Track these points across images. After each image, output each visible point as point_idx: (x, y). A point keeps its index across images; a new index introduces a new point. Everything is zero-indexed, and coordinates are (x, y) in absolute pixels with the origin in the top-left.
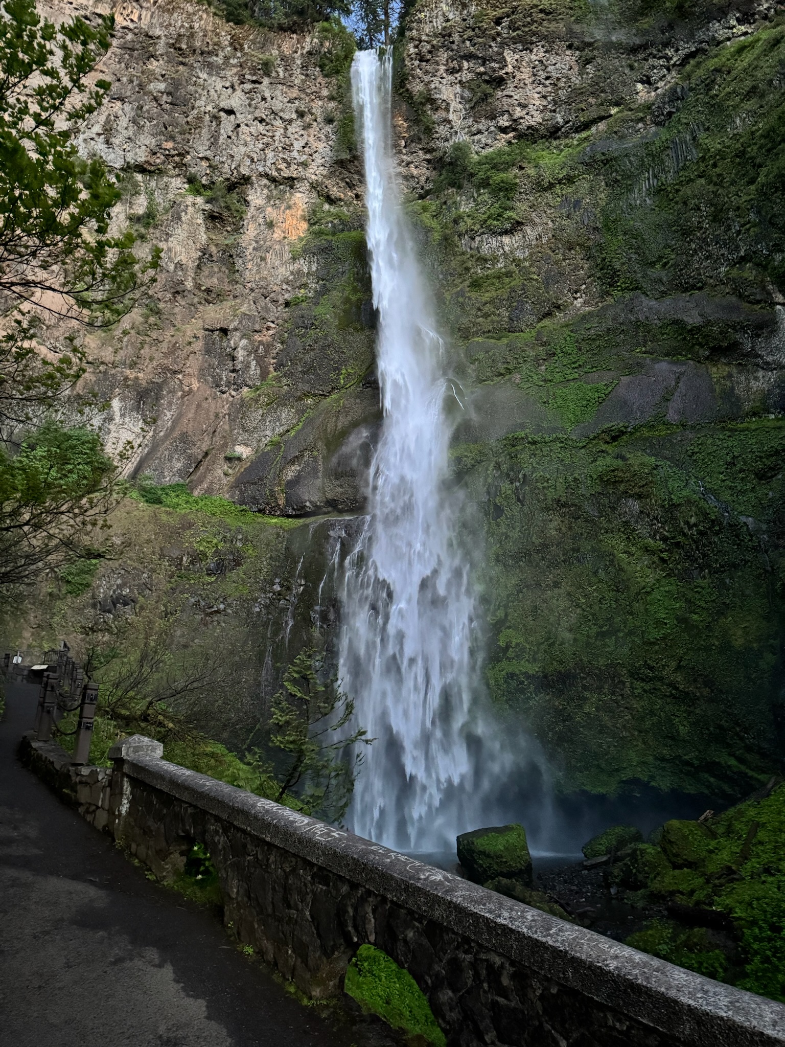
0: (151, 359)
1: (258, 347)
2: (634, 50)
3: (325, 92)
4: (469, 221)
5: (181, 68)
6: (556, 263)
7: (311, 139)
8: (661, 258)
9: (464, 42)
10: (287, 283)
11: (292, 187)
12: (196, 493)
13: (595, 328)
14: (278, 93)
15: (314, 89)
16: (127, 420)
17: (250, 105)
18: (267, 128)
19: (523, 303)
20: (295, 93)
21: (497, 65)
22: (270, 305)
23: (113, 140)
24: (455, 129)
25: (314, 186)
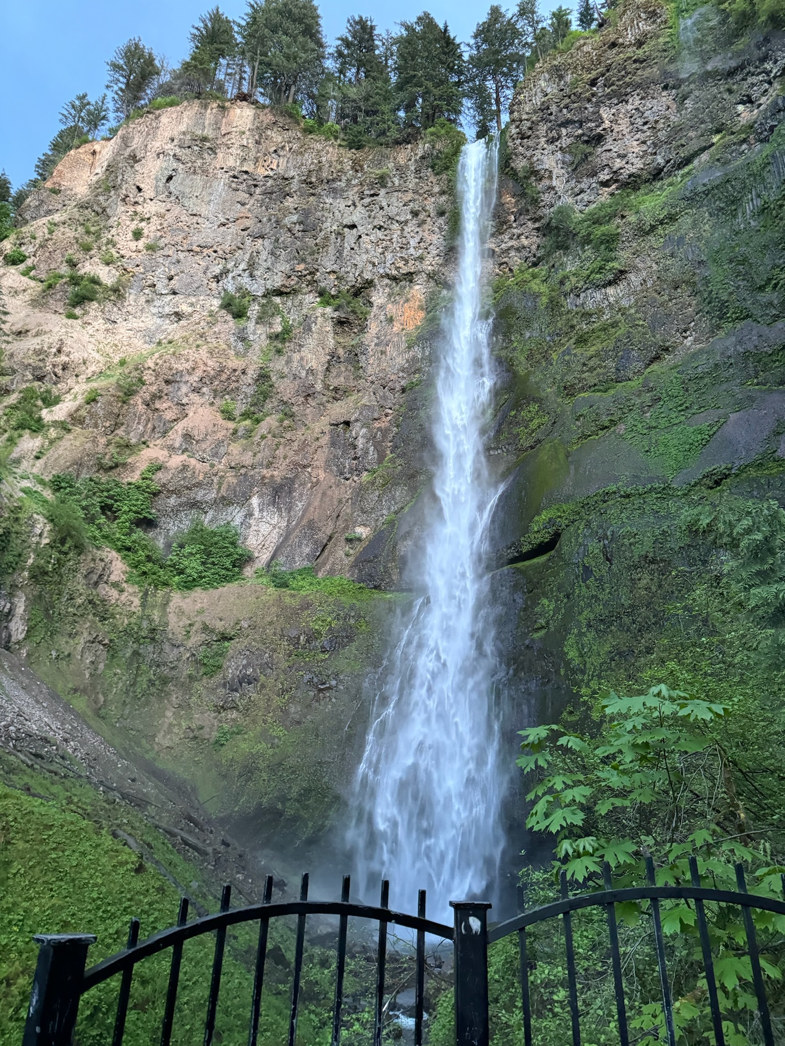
0: (285, 458)
1: (376, 434)
2: (731, 73)
3: (436, 189)
4: (573, 279)
5: (312, 198)
6: (662, 305)
7: (426, 234)
8: (770, 280)
9: (561, 111)
10: (403, 371)
11: (411, 281)
12: (320, 575)
13: (703, 365)
14: (394, 200)
15: (426, 188)
16: (265, 514)
17: (369, 217)
18: (385, 233)
19: (629, 351)
20: (410, 196)
21: (593, 124)
22: (388, 394)
23: (256, 273)
24: (559, 193)
25: (431, 276)
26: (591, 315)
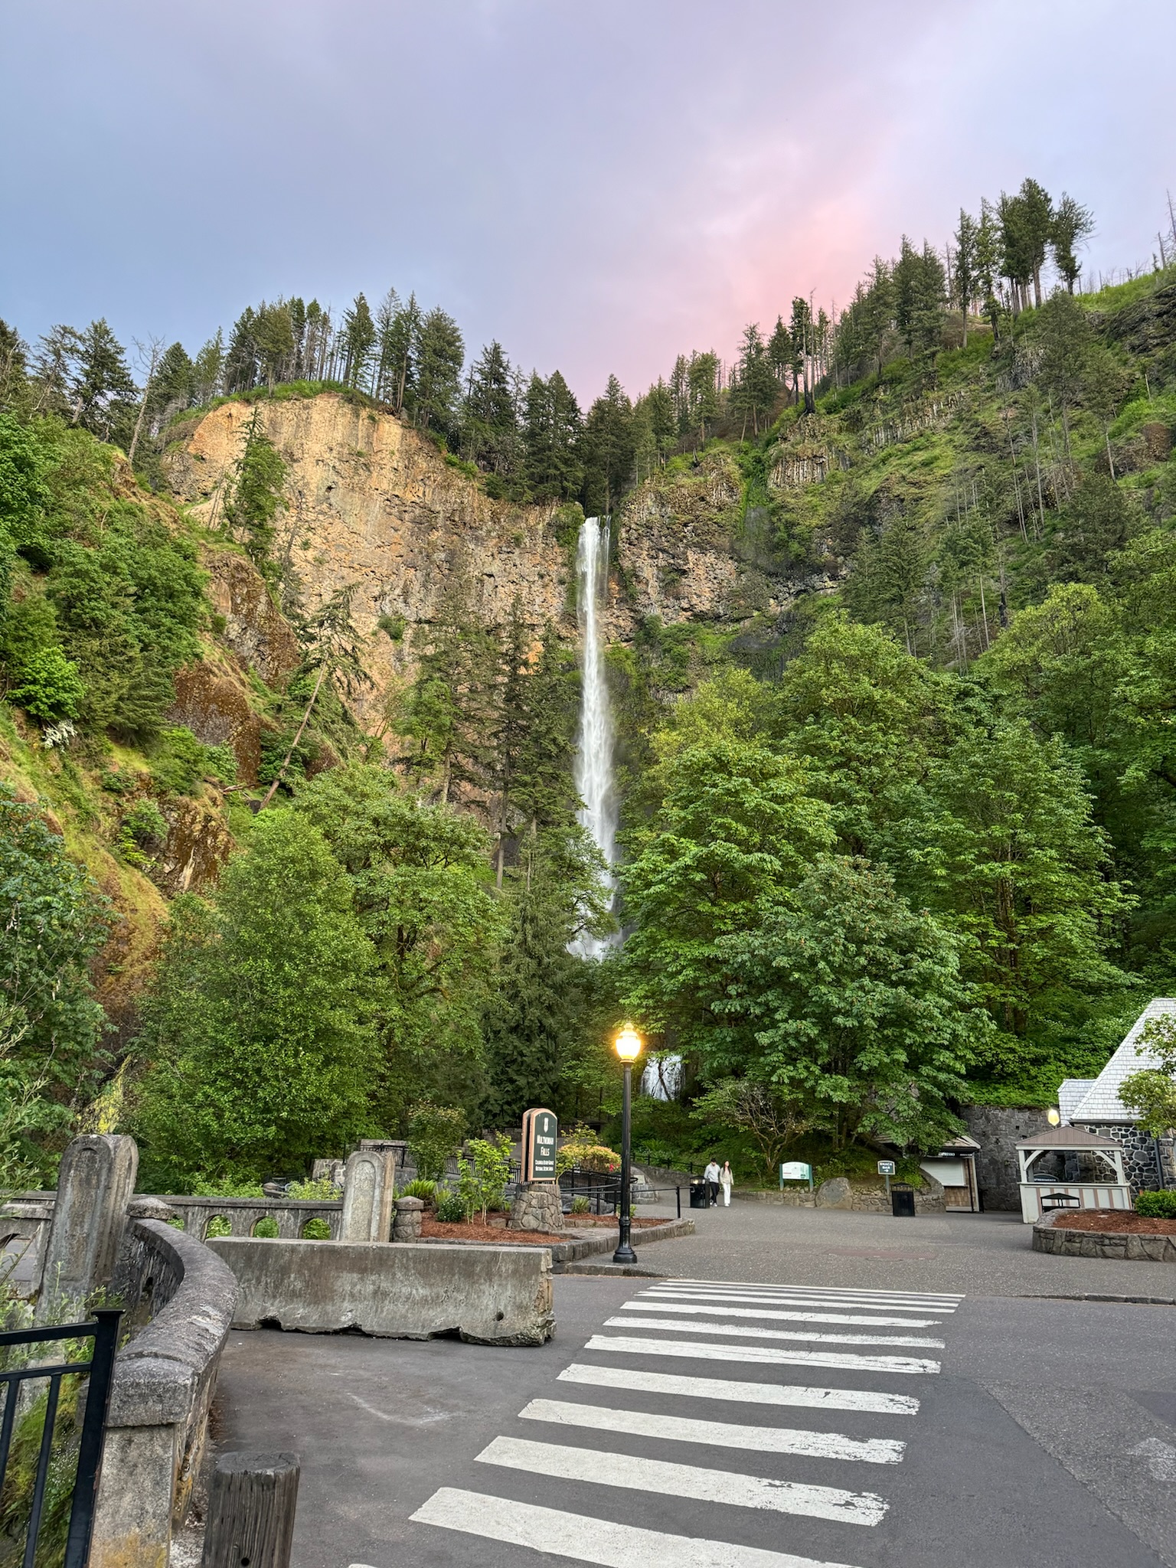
2: (770, 574)
3: (560, 560)
4: (656, 677)
5: (455, 537)
7: (548, 595)
9: (660, 537)
14: (525, 561)
15: (552, 557)
17: (505, 570)
18: (517, 587)
20: (538, 559)
21: (682, 561)
23: (409, 600)
24: (652, 601)
26: (665, 710)
